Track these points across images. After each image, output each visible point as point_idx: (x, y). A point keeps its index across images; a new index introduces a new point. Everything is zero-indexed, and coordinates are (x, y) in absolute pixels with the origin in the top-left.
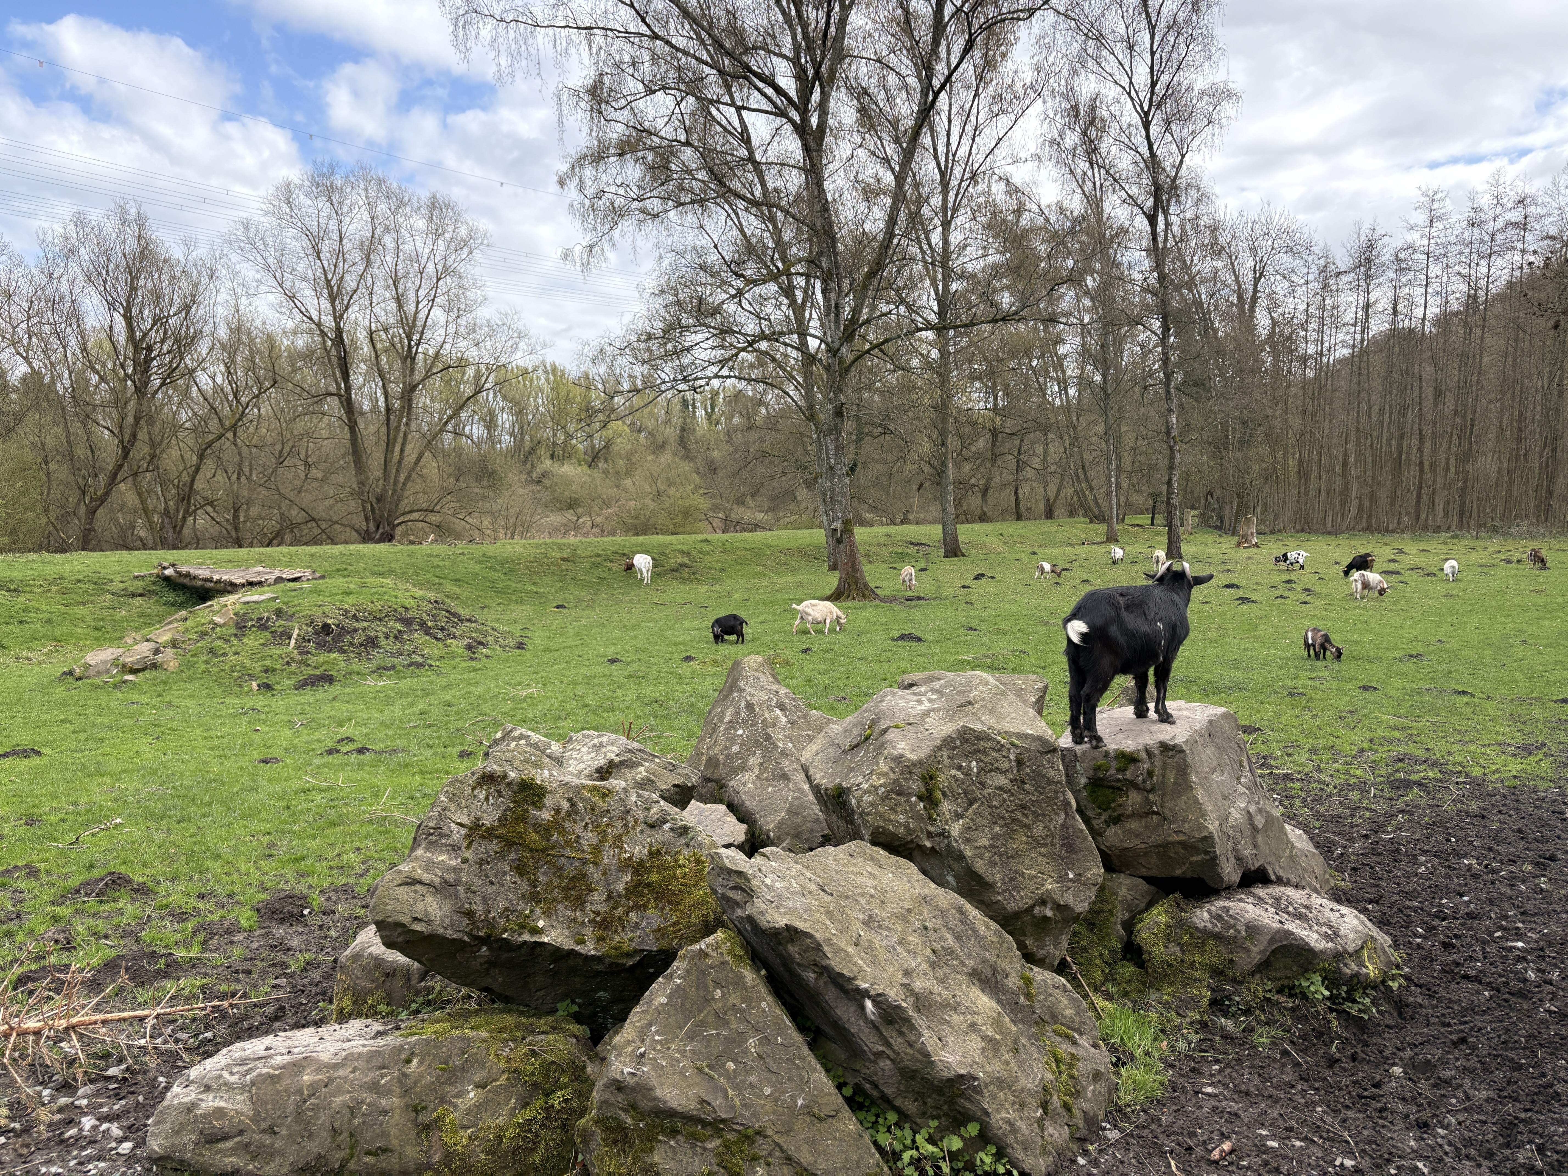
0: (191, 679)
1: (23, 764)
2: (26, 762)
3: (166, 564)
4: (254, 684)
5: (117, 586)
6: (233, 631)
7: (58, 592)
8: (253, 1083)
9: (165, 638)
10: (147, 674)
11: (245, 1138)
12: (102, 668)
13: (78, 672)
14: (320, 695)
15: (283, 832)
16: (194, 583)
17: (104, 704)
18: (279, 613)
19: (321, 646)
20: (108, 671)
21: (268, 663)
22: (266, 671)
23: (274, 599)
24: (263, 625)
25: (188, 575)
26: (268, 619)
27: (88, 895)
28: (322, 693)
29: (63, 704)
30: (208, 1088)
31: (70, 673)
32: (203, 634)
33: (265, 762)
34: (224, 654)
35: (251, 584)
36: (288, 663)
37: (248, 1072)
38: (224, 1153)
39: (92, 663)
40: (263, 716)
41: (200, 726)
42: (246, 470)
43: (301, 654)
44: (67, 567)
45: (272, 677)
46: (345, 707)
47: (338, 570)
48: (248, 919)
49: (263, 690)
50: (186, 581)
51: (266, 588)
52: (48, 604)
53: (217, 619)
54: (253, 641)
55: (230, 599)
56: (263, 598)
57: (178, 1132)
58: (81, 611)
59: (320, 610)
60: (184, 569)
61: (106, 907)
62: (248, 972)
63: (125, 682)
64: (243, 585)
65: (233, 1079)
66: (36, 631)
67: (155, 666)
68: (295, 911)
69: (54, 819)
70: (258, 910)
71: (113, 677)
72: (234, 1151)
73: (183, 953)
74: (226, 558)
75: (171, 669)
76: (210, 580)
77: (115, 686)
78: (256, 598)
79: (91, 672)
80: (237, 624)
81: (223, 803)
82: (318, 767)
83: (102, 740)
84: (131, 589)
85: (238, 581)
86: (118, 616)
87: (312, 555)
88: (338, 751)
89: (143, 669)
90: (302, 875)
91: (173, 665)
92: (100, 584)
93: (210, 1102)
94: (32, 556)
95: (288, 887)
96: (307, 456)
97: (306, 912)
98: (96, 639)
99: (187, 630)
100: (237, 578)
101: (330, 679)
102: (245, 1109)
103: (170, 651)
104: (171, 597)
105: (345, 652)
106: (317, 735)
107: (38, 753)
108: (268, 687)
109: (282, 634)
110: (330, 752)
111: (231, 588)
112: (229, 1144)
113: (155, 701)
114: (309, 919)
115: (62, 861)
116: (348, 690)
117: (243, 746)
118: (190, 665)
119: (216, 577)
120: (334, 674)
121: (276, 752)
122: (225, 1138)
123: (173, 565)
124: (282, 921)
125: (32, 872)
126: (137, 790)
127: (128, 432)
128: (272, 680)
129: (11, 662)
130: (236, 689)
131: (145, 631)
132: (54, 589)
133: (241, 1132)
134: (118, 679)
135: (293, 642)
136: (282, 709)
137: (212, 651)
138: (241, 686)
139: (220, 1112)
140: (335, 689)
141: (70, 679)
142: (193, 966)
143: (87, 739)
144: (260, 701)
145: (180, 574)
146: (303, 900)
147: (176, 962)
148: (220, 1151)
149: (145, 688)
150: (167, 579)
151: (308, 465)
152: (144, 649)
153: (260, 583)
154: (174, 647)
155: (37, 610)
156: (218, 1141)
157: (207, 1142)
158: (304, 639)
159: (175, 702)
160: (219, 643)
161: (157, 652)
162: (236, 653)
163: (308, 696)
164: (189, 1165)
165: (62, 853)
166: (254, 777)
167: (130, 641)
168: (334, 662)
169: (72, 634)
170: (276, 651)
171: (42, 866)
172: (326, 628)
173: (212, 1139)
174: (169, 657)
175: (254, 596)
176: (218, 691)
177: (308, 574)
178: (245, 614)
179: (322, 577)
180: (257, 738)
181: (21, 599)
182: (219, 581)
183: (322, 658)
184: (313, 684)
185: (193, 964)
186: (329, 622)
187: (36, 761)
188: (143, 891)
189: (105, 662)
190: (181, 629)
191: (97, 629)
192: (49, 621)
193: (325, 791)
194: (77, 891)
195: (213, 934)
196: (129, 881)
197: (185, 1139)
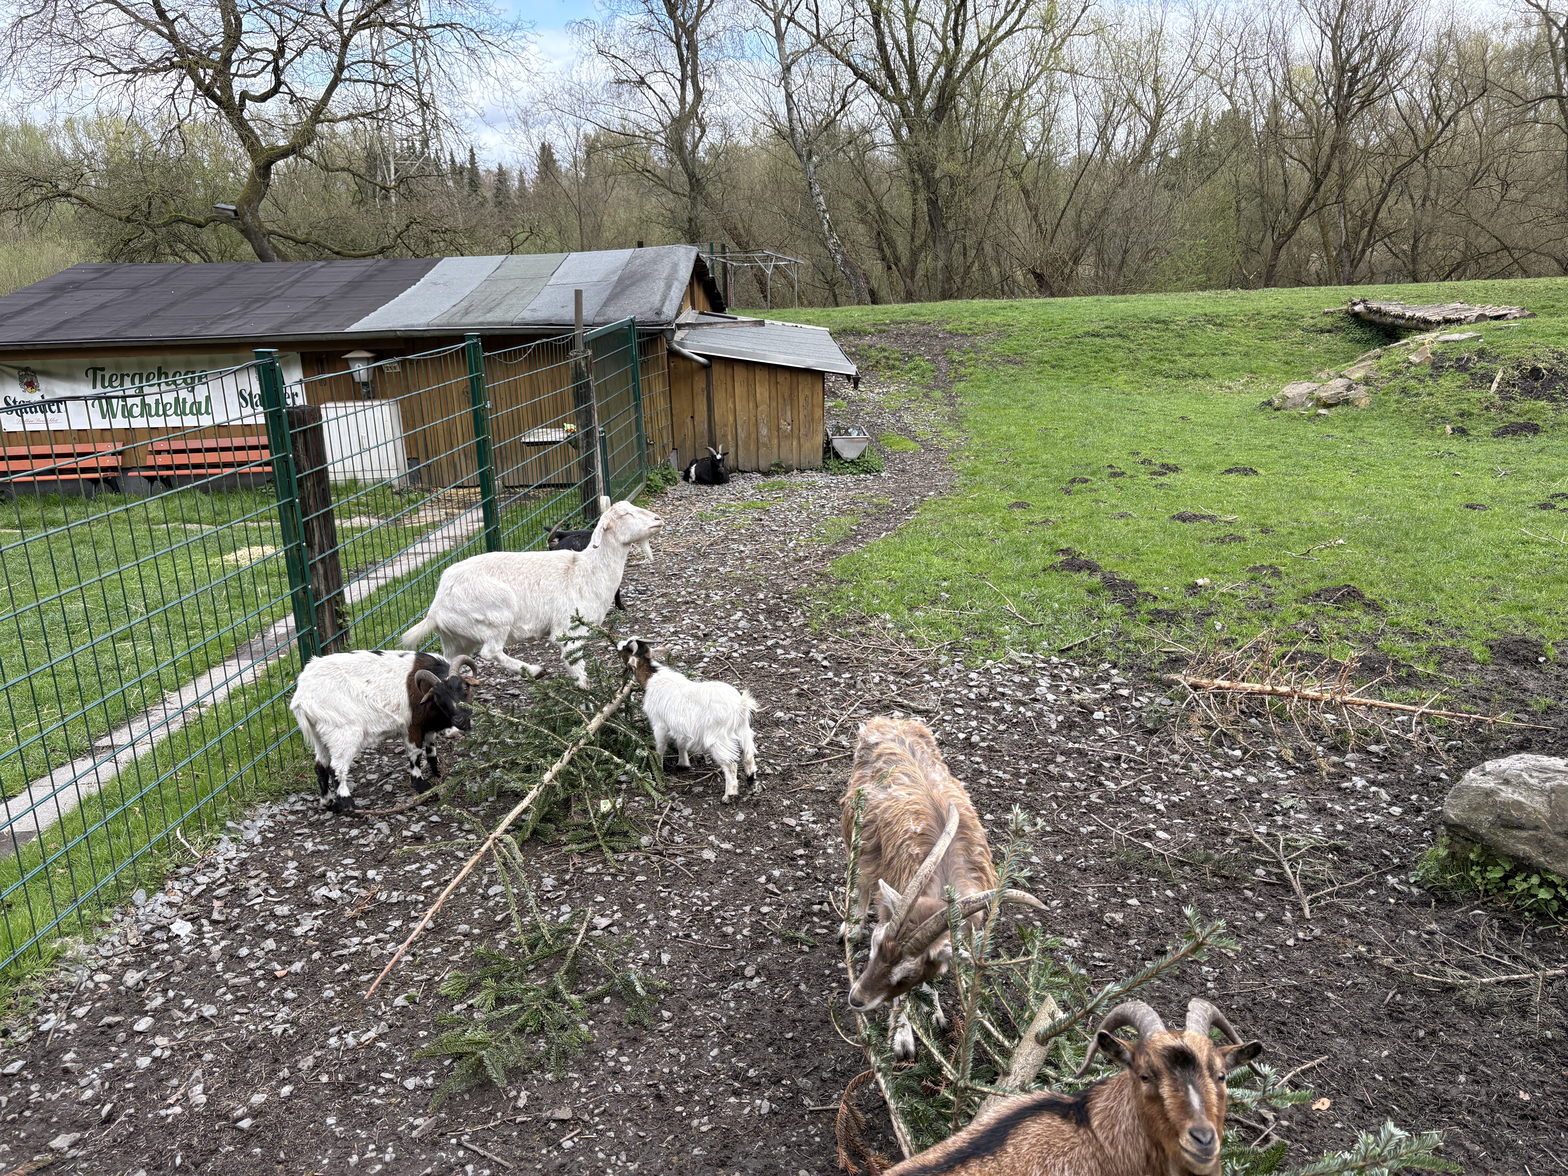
0: (1381, 417)
1: (1245, 480)
2: (1246, 479)
3: (1356, 300)
4: (1448, 428)
5: (1307, 322)
6: (1429, 371)
7: (1256, 327)
8: (1553, 790)
9: (1358, 375)
10: (1339, 409)
11: (1540, 834)
12: (1299, 400)
13: (1277, 403)
14: (1523, 445)
15: (1505, 579)
16: (1384, 319)
17: (1302, 434)
18: (1481, 354)
19: (1528, 392)
20: (1303, 404)
21: (1465, 406)
22: (1462, 415)
23: (1478, 338)
24: (1462, 366)
25: (1379, 311)
26: (1469, 359)
27: (1327, 600)
28: (1523, 443)
29: (1268, 432)
30: (1507, 782)
31: (1269, 403)
32: (1397, 373)
33: (1472, 507)
34: (1417, 395)
35: (1447, 321)
36: (1487, 408)
37: (1548, 779)
38: (1519, 840)
39: (1290, 395)
40: (1461, 461)
41: (1397, 464)
42: (1432, 194)
43: (1502, 399)
44: (1263, 303)
45: (1467, 422)
46: (1555, 461)
47: (1543, 307)
48: (1481, 653)
49: (1457, 435)
50: (1376, 318)
51: (1466, 327)
52: (1247, 338)
53: (1413, 358)
54: (1449, 382)
55: (1428, 337)
56: (1464, 336)
57: (1475, 810)
58: (1274, 345)
59: (1531, 352)
60: (1374, 305)
61: (1342, 614)
62: (1487, 701)
63: (1319, 415)
64: (1438, 323)
65: (1532, 781)
66: (1236, 362)
67: (1347, 402)
68: (1531, 655)
69: (1284, 531)
70: (1491, 647)
71: (1308, 410)
72: (1528, 841)
73: (1421, 669)
74: (1415, 293)
75: (1362, 406)
76: (1402, 317)
77: (1310, 419)
78: (1456, 336)
79: (1289, 404)
80: (1433, 364)
81: (1438, 541)
82: (1533, 521)
83: (1307, 467)
84: (1320, 325)
85: (1433, 319)
86: (1306, 352)
87: (1512, 290)
88: (1553, 507)
89: (1336, 405)
90: (1530, 623)
91: (1364, 402)
92: (1291, 319)
93: (1508, 794)
94: (1231, 293)
95: (1518, 632)
96: (1506, 175)
97: (1541, 659)
98: (1286, 373)
99: (1380, 368)
100: (1433, 315)
101: (1535, 429)
102: (1543, 810)
103: (1362, 388)
104: (1358, 334)
105: (1555, 400)
106: (1524, 488)
107: (1255, 472)
108: (1463, 432)
109: (1483, 377)
110: (1544, 506)
111: (1425, 325)
112: (1524, 834)
113: (1348, 436)
114: (1545, 667)
115: (1298, 567)
116: (1556, 443)
117: (1445, 488)
118: (1382, 404)
119: (1408, 314)
120: (1541, 424)
121: (1479, 499)
122: (1521, 827)
123: (1364, 301)
124: (1516, 662)
125: (1276, 573)
126: (1351, 517)
127: (1322, 163)
128: (1467, 424)
129: (1216, 390)
130: (1428, 431)
131: (1338, 368)
132: (1252, 324)
133: (1536, 828)
134: (1312, 412)
135: (1495, 386)
136: (1481, 456)
137: (1404, 390)
138: (1432, 428)
139: (1519, 805)
140: (1540, 441)
141: (1269, 409)
142: (1431, 682)
143: (1295, 465)
144: (1455, 446)
145: (1370, 310)
146: (1537, 648)
147: (1415, 673)
148: (1515, 837)
149: (1337, 423)
150: (1356, 315)
151: (1506, 185)
152: (1338, 385)
153: (1459, 321)
154: (1367, 384)
155: (1238, 343)
156: (1513, 828)
157: (1503, 826)
158: (1507, 383)
159: (1368, 438)
160: (1412, 382)
161: (1349, 388)
162: (1430, 394)
163: (1508, 445)
164: (1483, 839)
165: (1296, 561)
166: (1462, 520)
167: (1324, 376)
168: (1542, 411)
169: (1265, 367)
170: (1475, 394)
171: (1282, 569)
172: (1535, 373)
173: (1510, 825)
174: (1361, 394)
175: (1454, 334)
176: (1409, 431)
177: (1515, 311)
178: (1443, 354)
179: (1533, 315)
180: (1456, 481)
181: (1225, 333)
182: (1412, 318)
183: (1528, 405)
184: (1514, 433)
185: (1431, 681)
186: (1540, 365)
187: (1254, 479)
188: (1372, 607)
189: (1301, 395)
190: (1375, 366)
191: (1287, 363)
192: (1247, 354)
193: (1546, 545)
194: (1318, 596)
195: (1447, 659)
196: (1362, 596)
197: (1482, 817)
